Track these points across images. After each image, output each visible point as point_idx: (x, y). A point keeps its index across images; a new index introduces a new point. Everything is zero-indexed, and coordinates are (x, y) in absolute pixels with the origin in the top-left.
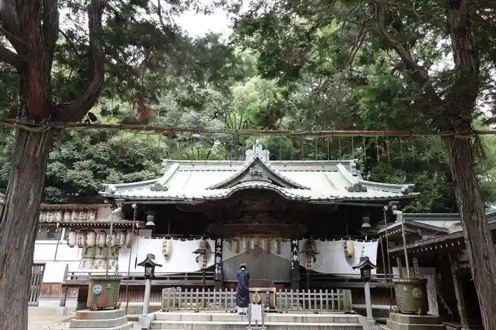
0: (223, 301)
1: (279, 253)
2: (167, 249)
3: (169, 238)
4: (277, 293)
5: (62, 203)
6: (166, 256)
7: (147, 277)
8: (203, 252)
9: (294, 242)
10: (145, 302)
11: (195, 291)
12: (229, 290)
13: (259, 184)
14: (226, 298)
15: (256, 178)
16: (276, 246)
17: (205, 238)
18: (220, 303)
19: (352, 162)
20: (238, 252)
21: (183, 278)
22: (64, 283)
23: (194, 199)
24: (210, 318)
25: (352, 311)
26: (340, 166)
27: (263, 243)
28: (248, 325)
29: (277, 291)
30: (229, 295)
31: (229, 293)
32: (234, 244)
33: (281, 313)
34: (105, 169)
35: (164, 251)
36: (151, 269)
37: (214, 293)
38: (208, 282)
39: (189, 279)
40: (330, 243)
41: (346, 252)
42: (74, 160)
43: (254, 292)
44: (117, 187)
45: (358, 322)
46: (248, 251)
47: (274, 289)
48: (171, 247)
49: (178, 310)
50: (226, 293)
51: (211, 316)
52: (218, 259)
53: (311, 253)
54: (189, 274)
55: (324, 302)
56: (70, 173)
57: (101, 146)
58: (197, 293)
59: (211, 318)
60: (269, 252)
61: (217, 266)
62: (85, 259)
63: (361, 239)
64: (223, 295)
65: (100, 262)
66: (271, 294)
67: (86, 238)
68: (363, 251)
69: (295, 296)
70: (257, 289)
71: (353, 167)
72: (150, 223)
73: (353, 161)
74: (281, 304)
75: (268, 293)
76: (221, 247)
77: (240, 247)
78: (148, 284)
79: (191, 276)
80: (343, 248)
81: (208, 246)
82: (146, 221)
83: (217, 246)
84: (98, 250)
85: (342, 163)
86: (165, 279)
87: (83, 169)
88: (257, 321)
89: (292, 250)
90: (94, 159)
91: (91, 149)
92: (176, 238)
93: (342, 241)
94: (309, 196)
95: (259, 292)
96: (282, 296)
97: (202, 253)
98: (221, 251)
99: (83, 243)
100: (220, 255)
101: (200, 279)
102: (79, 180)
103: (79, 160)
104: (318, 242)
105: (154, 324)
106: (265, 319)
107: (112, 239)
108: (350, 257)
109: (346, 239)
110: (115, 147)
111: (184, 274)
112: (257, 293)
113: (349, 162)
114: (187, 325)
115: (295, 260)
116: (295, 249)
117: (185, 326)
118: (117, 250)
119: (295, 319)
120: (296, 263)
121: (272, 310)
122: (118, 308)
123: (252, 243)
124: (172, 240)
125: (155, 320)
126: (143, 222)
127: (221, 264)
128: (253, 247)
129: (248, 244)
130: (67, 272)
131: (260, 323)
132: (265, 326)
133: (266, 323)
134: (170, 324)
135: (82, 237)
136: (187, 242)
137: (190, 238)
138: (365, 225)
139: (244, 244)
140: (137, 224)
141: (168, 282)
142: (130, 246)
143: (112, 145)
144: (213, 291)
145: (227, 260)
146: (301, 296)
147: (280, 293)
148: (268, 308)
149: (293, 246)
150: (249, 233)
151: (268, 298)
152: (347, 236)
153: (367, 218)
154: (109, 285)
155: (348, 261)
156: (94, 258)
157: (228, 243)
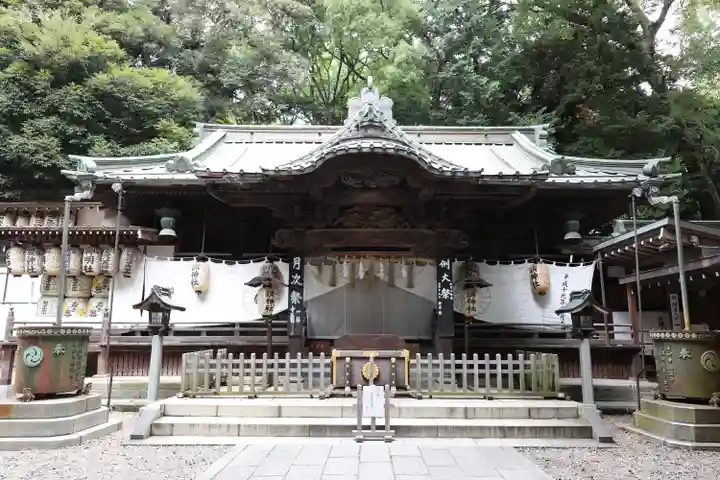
0: (305, 375)
1: (410, 285)
2: (198, 278)
3: (204, 260)
4: (413, 361)
5: (9, 200)
6: (199, 292)
7: (153, 330)
8: (268, 284)
9: (443, 264)
10: (152, 376)
11: (248, 356)
12: (316, 355)
13: (378, 144)
14: (310, 370)
15: (370, 132)
16: (404, 273)
17: (271, 260)
18: (299, 378)
19: (540, 129)
20: (333, 284)
21: (231, 333)
22: (6, 342)
23: (242, 174)
24: (276, 411)
25: (561, 395)
26: (517, 135)
27: (381, 269)
28: (355, 427)
29: (412, 356)
30: (316, 365)
31: (316, 361)
32: (327, 269)
33: (420, 398)
34: (84, 136)
35: (194, 283)
36: (160, 314)
37: (287, 361)
38: (277, 340)
39: (242, 333)
40: (504, 267)
41: (535, 285)
42: (24, 118)
43: (367, 359)
44: (98, 163)
45: (577, 417)
46: (353, 282)
47: (405, 353)
48: (208, 276)
49: (215, 393)
50: (311, 360)
51: (280, 408)
52: (295, 296)
53: (473, 285)
54: (242, 325)
55: (505, 376)
56: (16, 140)
57: (74, 90)
58: (253, 360)
59: (279, 412)
60: (391, 284)
61: (293, 309)
62: (46, 299)
63: (562, 261)
64: (304, 365)
65: (75, 305)
66: (400, 363)
67: (44, 260)
68: (565, 284)
69: (447, 366)
70: (372, 354)
71: (542, 137)
72: (166, 232)
73: (541, 126)
74: (419, 380)
75: (393, 360)
76: (301, 273)
77: (338, 273)
78: (156, 344)
79: (247, 328)
80: (529, 278)
81: (277, 273)
82: (160, 229)
83: (292, 272)
84: (71, 282)
85: (519, 130)
86: (198, 333)
87: (39, 133)
88: (374, 419)
89: (439, 279)
90: (60, 115)
91: (54, 96)
92: (217, 260)
93: (527, 265)
94: (478, 169)
95: (376, 358)
96: (422, 365)
97: (264, 286)
98: (301, 281)
99: (37, 268)
100: (300, 289)
101: (264, 333)
102: (32, 155)
103: (33, 117)
104: (483, 266)
105: (158, 426)
106: (391, 412)
107: (93, 262)
108: (541, 294)
109: (536, 261)
110: (101, 95)
111: (233, 325)
112: (372, 360)
113: (533, 130)
114: (229, 426)
115: (446, 296)
116: (445, 277)
117: (224, 429)
118: (106, 282)
119: (452, 411)
120: (447, 303)
121: (402, 391)
122: (86, 393)
123: (361, 268)
124: (209, 262)
125: (164, 415)
126: (155, 230)
127: (301, 306)
128: (361, 275)
129: (353, 270)
130: (11, 321)
131: (381, 422)
132: (392, 427)
133: (394, 422)
134: (192, 425)
135: (36, 257)
136: (238, 266)
137: (244, 260)
138: (570, 236)
139: (345, 270)
140: (139, 233)
141: (205, 340)
142: (127, 274)
143: (96, 90)
144: (284, 357)
145: (312, 300)
146: (459, 366)
147: (418, 360)
148: (394, 389)
149: (440, 271)
150: (354, 249)
151: (394, 370)
152: (537, 256)
153: (574, 223)
154: (58, 348)
155: (536, 299)
156: (65, 297)
157: (314, 269)
